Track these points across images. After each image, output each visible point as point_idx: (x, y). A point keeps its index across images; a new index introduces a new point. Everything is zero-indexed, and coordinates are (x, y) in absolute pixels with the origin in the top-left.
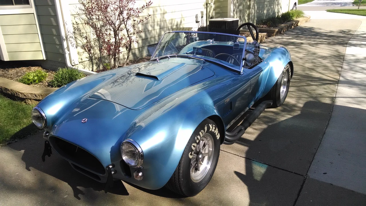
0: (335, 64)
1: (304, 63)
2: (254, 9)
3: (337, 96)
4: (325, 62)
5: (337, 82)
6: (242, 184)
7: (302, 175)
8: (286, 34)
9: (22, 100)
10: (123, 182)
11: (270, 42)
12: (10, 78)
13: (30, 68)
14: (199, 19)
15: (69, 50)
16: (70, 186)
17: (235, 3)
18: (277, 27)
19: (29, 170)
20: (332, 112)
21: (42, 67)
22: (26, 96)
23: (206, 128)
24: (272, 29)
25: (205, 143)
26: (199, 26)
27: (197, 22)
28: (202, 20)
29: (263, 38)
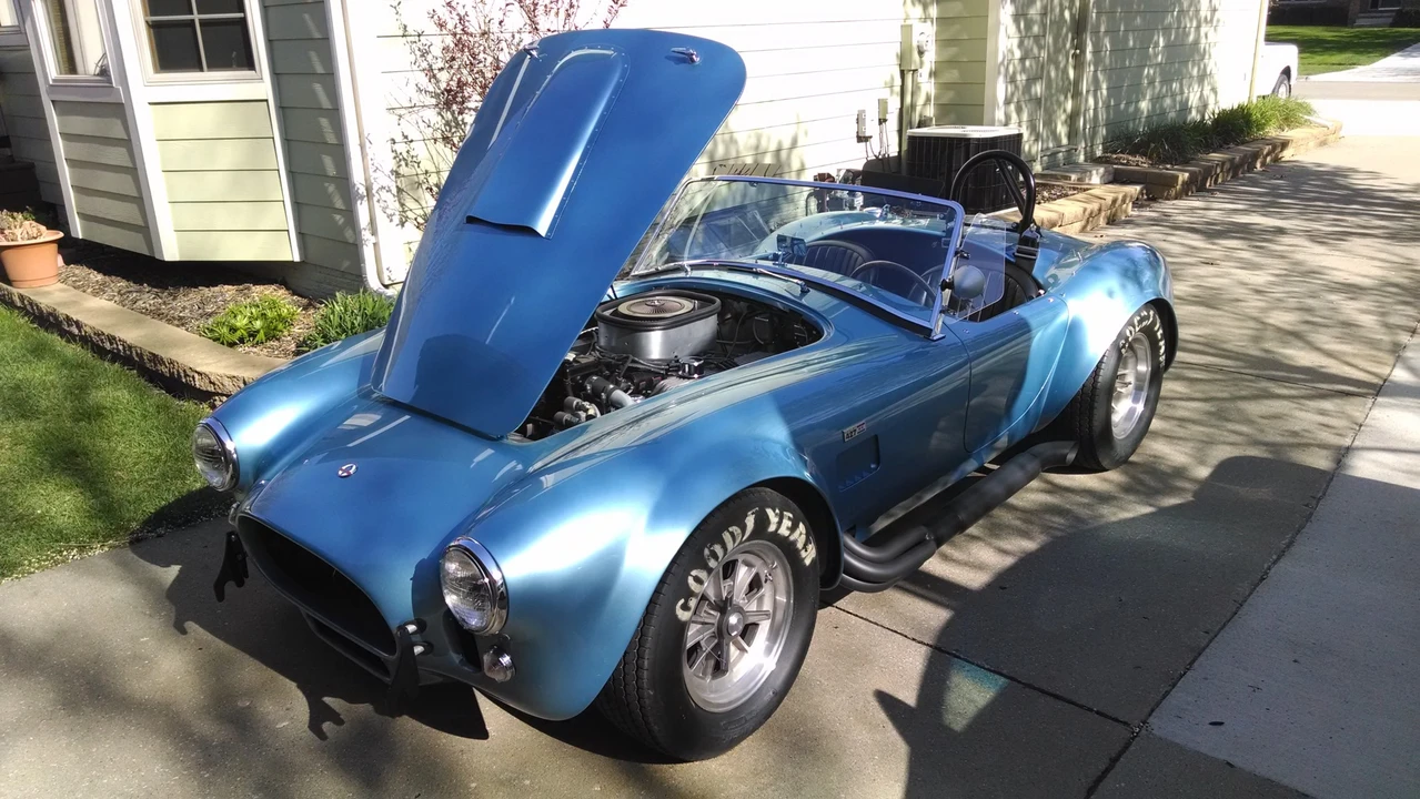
0: (1393, 320)
1: (1264, 310)
2: (1095, 91)
3: (1357, 443)
4: (1351, 309)
5: (1379, 389)
6: (893, 735)
7: (1125, 723)
8: (1222, 192)
9: (205, 396)
10: (477, 694)
11: (1155, 222)
12: (176, 322)
13: (248, 289)
14: (871, 128)
15: (374, 233)
16: (304, 693)
17: (1014, 73)
18: (1186, 162)
19: (184, 632)
20: (1318, 503)
21: (288, 289)
22: (214, 384)
23: (750, 521)
24: (1168, 169)
25: (757, 575)
26: (870, 154)
27: (862, 139)
28: (881, 132)
29: (1121, 205)
